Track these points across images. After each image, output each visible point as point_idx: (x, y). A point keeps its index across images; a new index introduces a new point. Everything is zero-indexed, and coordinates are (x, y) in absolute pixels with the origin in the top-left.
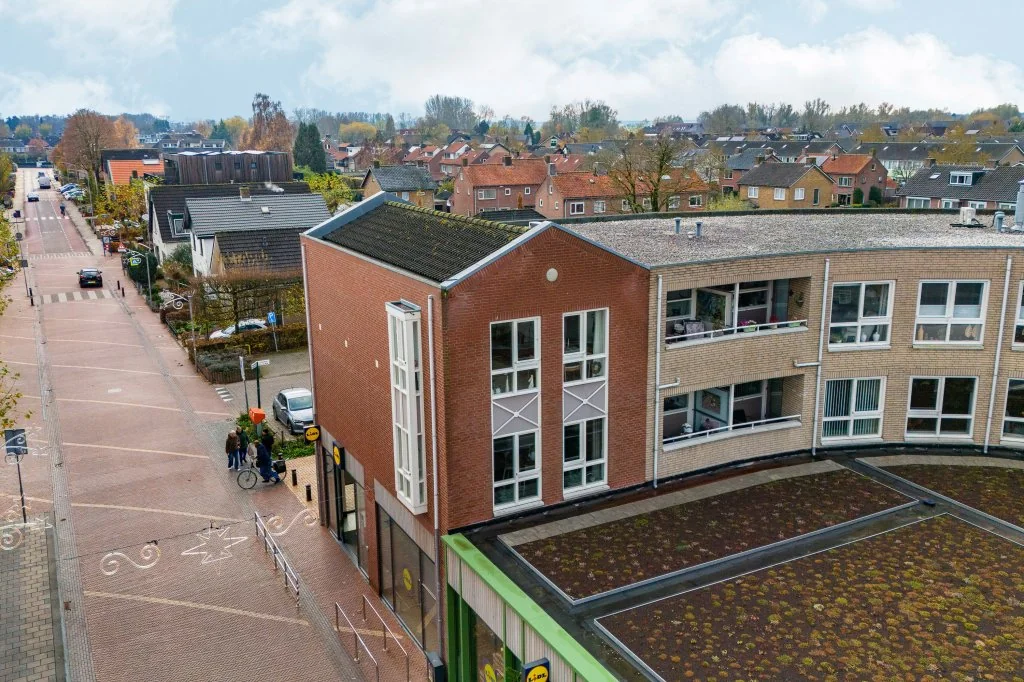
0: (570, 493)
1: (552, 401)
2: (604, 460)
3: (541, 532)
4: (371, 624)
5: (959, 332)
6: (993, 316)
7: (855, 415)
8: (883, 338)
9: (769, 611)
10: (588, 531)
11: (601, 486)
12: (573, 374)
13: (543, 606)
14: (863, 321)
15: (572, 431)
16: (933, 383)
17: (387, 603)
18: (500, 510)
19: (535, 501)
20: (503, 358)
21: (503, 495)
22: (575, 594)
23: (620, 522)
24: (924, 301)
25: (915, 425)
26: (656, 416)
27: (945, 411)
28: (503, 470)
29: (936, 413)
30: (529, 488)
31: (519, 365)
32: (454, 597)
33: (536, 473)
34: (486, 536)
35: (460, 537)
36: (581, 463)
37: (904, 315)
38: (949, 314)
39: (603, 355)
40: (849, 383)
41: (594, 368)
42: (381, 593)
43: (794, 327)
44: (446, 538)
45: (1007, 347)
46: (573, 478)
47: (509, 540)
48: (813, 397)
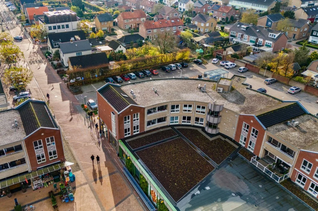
0: (134, 134)
1: (132, 124)
2: (139, 130)
3: (130, 140)
4: (109, 147)
5: (189, 111)
6: (193, 109)
7: (175, 121)
8: (179, 111)
9: (153, 151)
10: (136, 140)
11: (138, 132)
12: (135, 120)
13: (129, 150)
14: (175, 109)
15: (135, 127)
16: (186, 117)
17: (111, 144)
18: (125, 137)
19: (130, 135)
20: (126, 120)
21: (126, 135)
22: (133, 149)
23: (140, 138)
24: (184, 107)
25: (183, 122)
26: (146, 124)
27: (187, 120)
28: (126, 132)
29: (186, 121)
30: (129, 134)
31: (127, 121)
32: (120, 147)
33: (130, 132)
34: (123, 140)
35: (120, 140)
36: (136, 130)
37: (181, 108)
38: (187, 108)
39: (139, 118)
40: (174, 117)
41: (137, 119)
42: (110, 142)
43: (166, 111)
44: (119, 140)
45: (195, 113)
46: (135, 132)
47: (126, 141)
48: (168, 119)
